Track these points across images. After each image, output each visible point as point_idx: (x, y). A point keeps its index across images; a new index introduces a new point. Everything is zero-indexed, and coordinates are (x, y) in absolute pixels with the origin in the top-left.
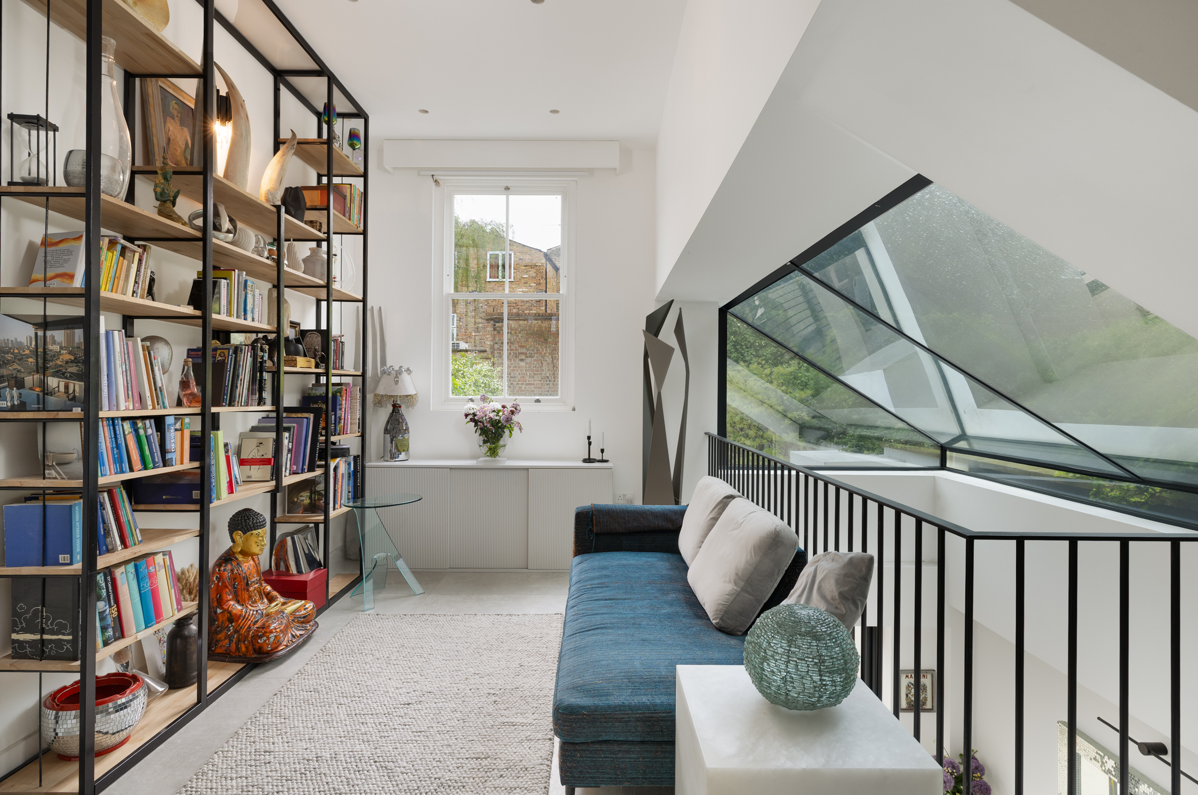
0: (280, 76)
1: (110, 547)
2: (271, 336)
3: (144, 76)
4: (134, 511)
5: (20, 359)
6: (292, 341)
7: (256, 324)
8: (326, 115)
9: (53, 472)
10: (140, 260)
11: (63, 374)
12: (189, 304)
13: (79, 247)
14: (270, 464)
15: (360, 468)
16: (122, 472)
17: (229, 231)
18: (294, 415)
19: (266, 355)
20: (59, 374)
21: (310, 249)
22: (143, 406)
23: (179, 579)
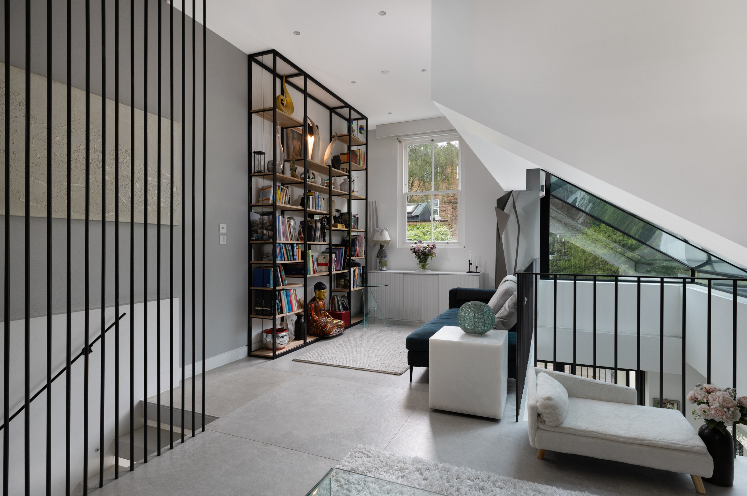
0: (332, 110)
1: (279, 285)
2: (328, 216)
3: (287, 128)
4: (286, 277)
5: (257, 225)
6: (337, 217)
7: (322, 212)
8: (350, 121)
9: (265, 259)
10: (286, 192)
11: (268, 229)
12: (300, 206)
13: (271, 190)
14: (328, 265)
15: (365, 272)
16: (282, 261)
17: (312, 178)
18: (337, 248)
19: (326, 223)
20: (266, 229)
21: (343, 179)
22: (288, 240)
23: (298, 302)
